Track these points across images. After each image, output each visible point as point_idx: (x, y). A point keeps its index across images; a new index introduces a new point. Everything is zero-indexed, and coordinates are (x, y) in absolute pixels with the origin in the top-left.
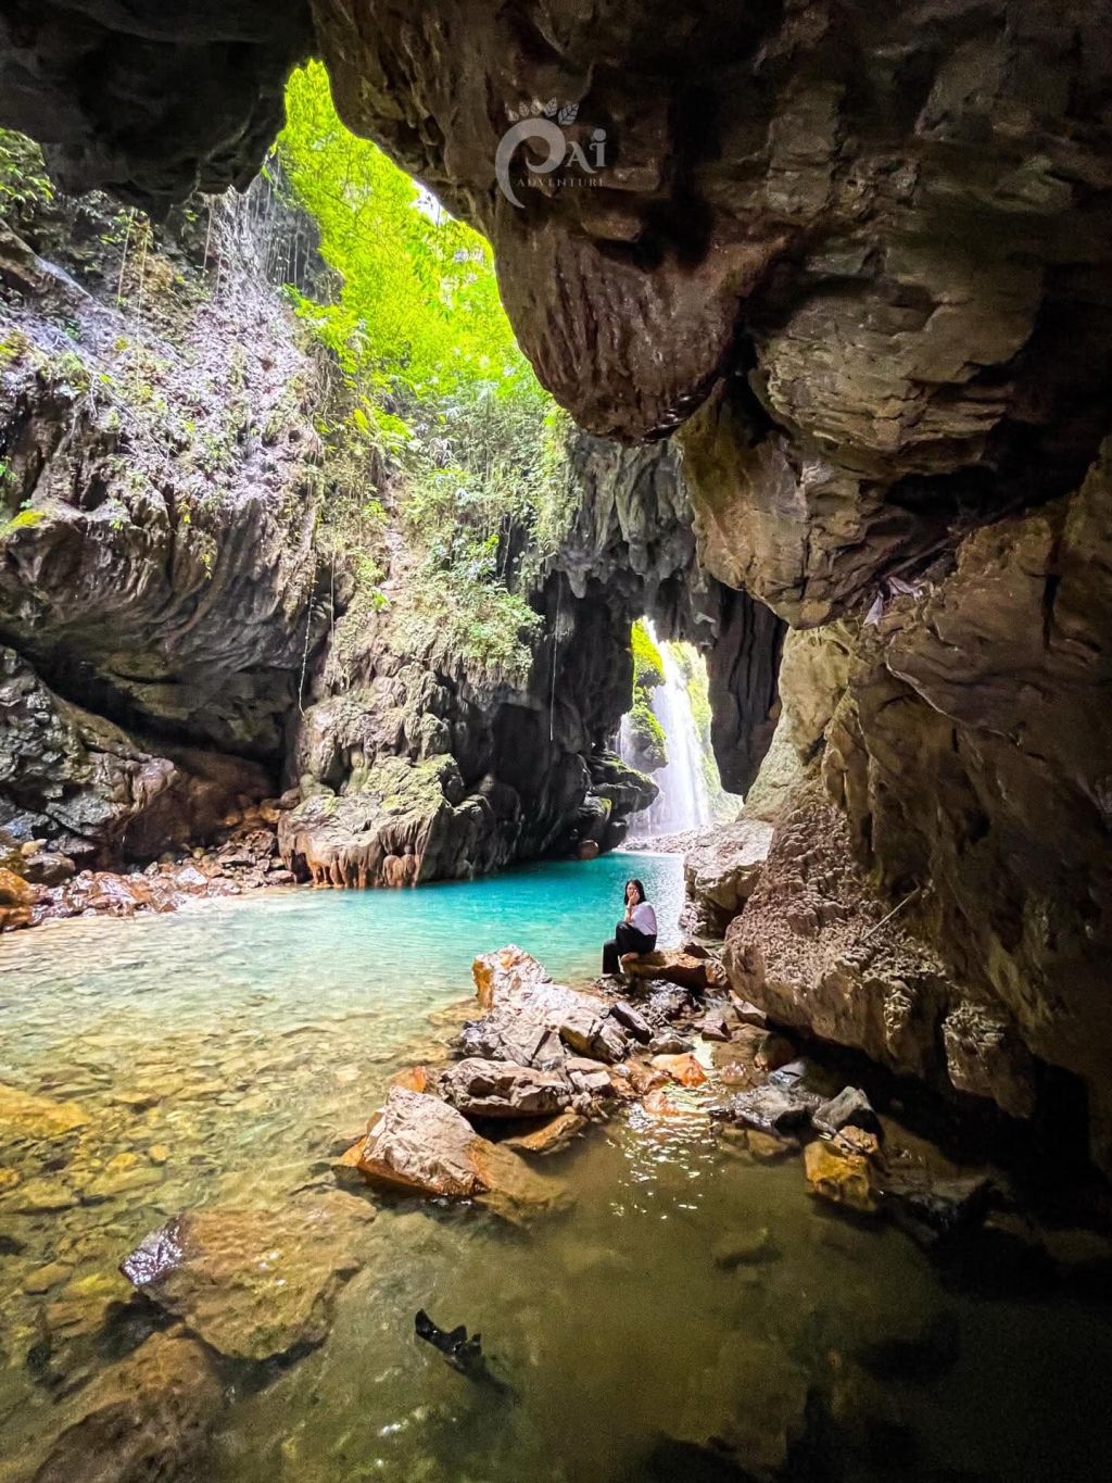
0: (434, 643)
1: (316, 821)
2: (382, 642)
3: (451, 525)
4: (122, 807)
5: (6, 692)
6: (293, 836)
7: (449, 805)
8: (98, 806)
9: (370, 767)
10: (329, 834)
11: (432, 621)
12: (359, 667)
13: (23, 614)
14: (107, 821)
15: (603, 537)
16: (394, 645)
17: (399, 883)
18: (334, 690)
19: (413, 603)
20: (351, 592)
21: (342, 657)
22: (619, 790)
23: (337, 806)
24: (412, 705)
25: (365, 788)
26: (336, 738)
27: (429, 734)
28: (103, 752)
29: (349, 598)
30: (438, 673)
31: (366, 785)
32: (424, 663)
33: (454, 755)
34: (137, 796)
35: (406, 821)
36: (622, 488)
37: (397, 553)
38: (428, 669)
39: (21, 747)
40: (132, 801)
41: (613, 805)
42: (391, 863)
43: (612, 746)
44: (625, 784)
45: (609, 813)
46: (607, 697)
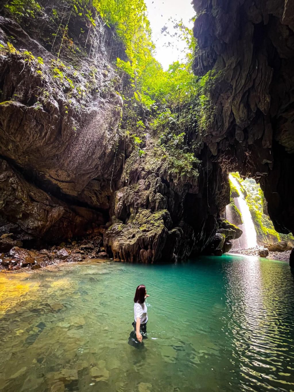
0: (161, 167)
1: (115, 233)
2: (141, 166)
3: (167, 130)
4: (42, 223)
5: (2, 176)
6: (107, 239)
7: (166, 230)
8: (34, 222)
9: (136, 214)
10: (119, 239)
11: (160, 160)
12: (133, 176)
13: (9, 148)
14: (36, 228)
15: (227, 125)
16: (146, 168)
17: (146, 261)
18: (125, 184)
19: (153, 154)
20: (131, 150)
21: (127, 172)
22: (228, 231)
23: (123, 227)
24: (152, 189)
25: (134, 221)
26: (124, 201)
27: (158, 200)
28: (38, 202)
29: (131, 152)
30: (162, 178)
31: (135, 220)
32: (156, 174)
33: (168, 210)
34: (49, 219)
35: (149, 235)
36: (235, 102)
37: (148, 139)
38: (158, 176)
39: (7, 198)
40: (47, 221)
41: (226, 236)
42: (143, 252)
43: (223, 216)
44: (230, 229)
45: (225, 239)
46: (221, 199)
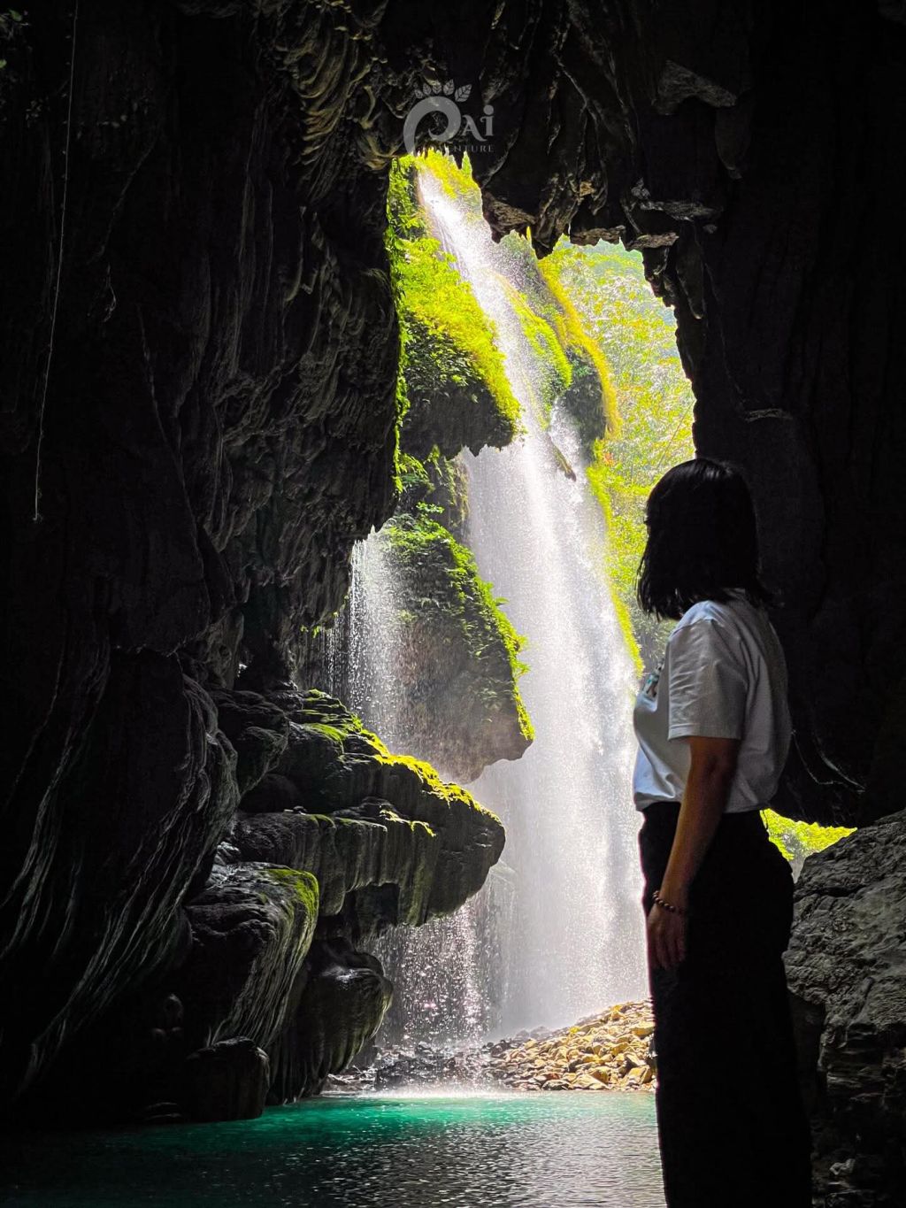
22: (347, 836)
43: (314, 668)
44: (372, 813)
45: (310, 925)
46: (300, 462)
